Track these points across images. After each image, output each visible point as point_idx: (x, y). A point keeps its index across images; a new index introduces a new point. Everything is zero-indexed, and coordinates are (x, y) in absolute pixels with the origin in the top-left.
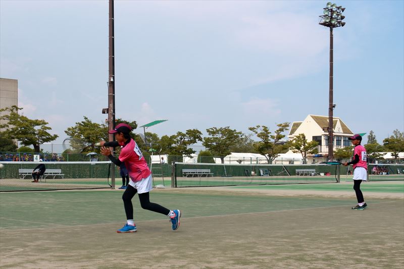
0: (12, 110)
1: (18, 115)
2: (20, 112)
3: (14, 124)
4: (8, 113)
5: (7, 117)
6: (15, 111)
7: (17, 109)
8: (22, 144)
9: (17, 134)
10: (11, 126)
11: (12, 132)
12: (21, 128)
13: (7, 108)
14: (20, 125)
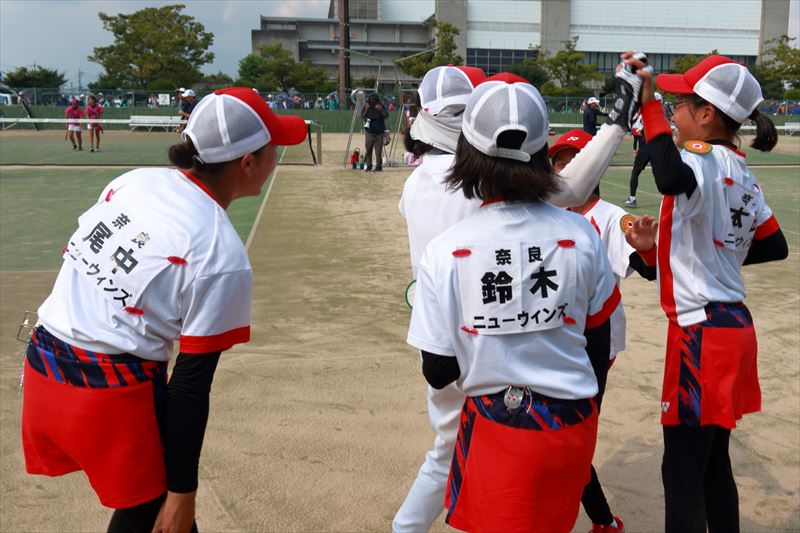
0: (781, 42)
1: (788, 47)
2: (791, 44)
3: (783, 60)
4: (776, 45)
5: (774, 50)
6: (784, 42)
7: (788, 39)
8: (791, 86)
9: (785, 74)
10: (778, 64)
11: (778, 71)
12: (792, 65)
13: (774, 40)
14: (791, 62)
